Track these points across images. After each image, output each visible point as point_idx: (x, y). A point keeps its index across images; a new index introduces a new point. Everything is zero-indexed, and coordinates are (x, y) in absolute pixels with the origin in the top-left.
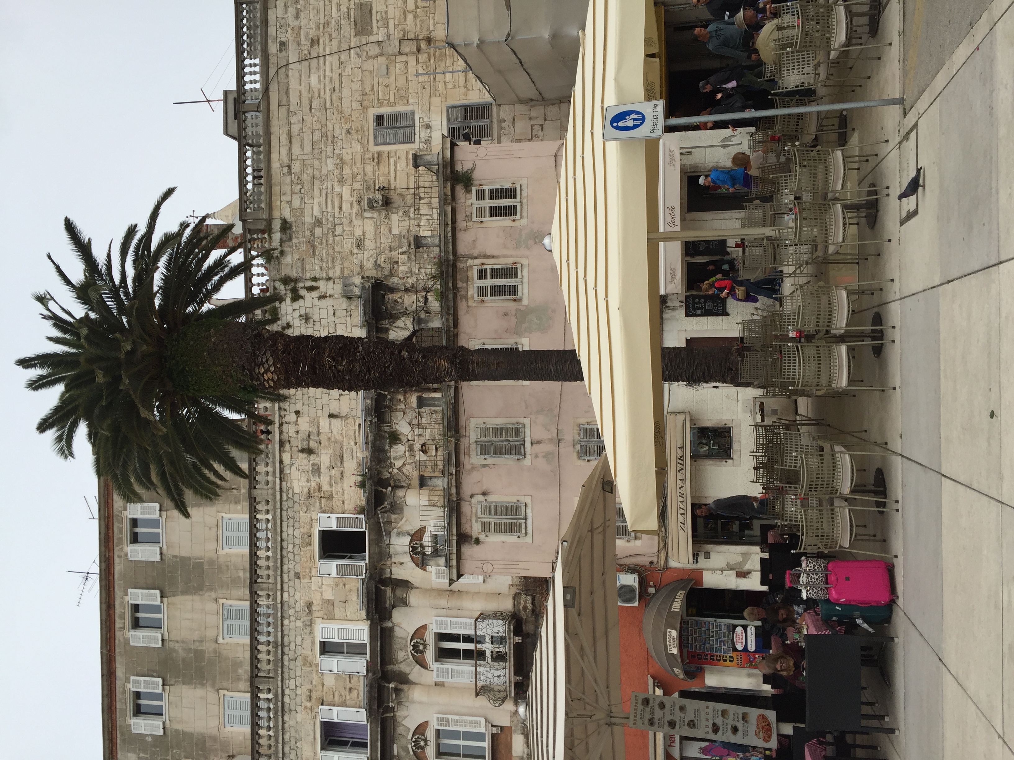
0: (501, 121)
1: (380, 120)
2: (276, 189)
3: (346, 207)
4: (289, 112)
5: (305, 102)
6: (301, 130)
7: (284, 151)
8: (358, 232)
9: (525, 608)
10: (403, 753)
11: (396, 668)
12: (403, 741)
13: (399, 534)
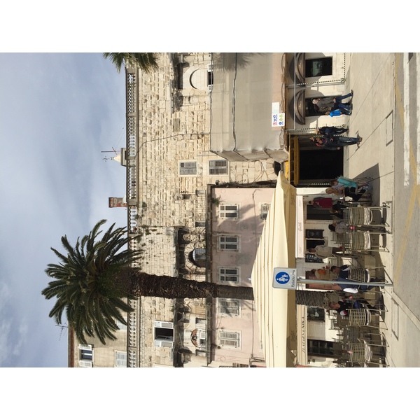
0: (231, 167)
1: (182, 165)
2: (140, 191)
3: (168, 199)
4: (146, 160)
5: (153, 157)
6: (151, 168)
7: (144, 176)
8: (173, 209)
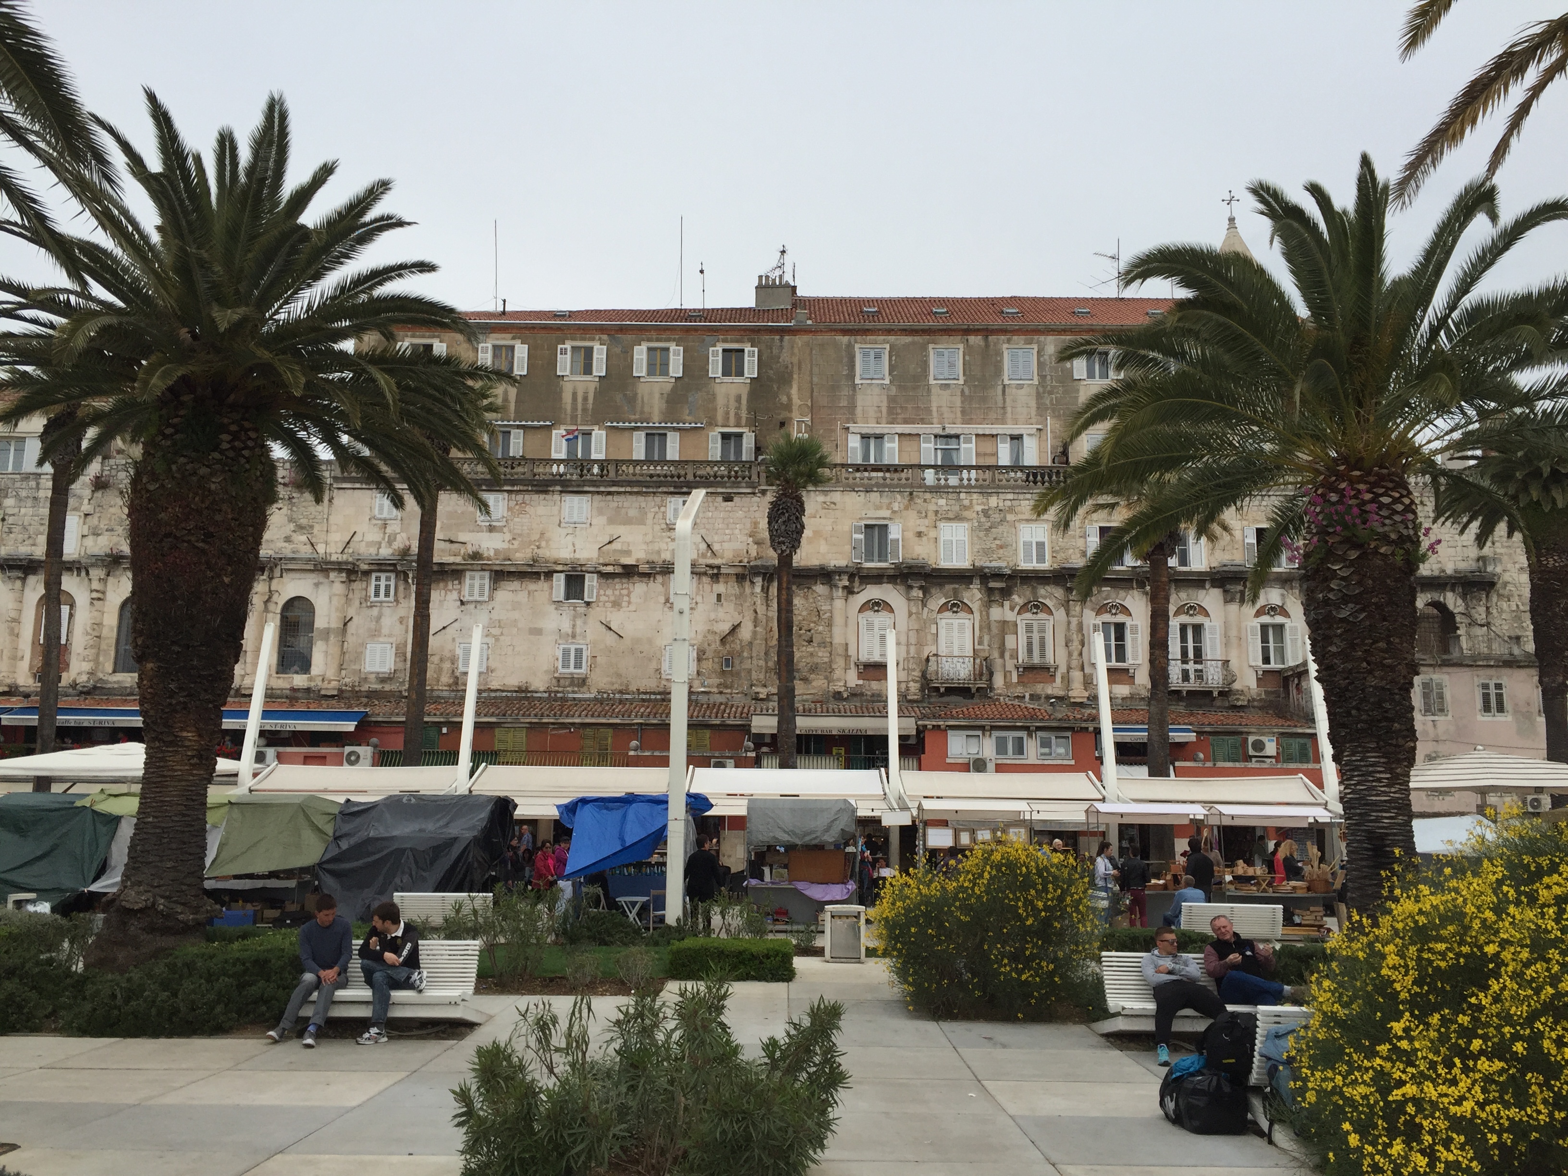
9: (1238, 700)
10: (1104, 595)
11: (1173, 590)
12: (1113, 595)
13: (1283, 595)
